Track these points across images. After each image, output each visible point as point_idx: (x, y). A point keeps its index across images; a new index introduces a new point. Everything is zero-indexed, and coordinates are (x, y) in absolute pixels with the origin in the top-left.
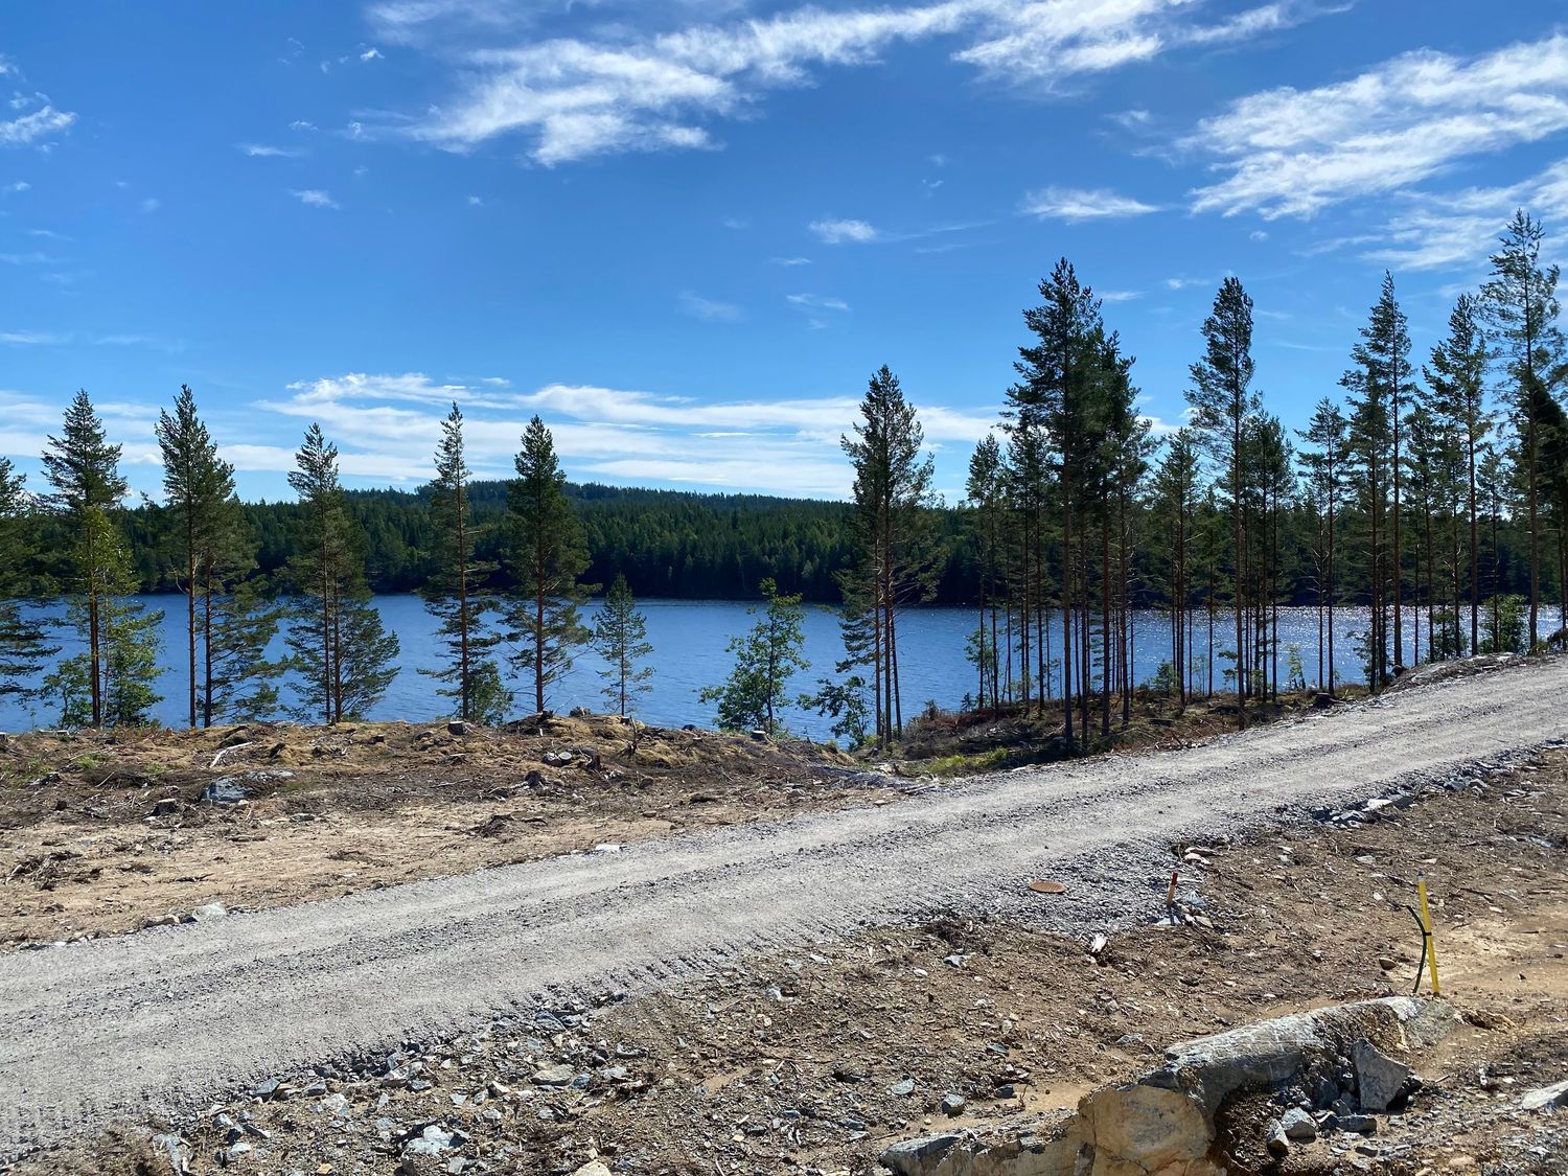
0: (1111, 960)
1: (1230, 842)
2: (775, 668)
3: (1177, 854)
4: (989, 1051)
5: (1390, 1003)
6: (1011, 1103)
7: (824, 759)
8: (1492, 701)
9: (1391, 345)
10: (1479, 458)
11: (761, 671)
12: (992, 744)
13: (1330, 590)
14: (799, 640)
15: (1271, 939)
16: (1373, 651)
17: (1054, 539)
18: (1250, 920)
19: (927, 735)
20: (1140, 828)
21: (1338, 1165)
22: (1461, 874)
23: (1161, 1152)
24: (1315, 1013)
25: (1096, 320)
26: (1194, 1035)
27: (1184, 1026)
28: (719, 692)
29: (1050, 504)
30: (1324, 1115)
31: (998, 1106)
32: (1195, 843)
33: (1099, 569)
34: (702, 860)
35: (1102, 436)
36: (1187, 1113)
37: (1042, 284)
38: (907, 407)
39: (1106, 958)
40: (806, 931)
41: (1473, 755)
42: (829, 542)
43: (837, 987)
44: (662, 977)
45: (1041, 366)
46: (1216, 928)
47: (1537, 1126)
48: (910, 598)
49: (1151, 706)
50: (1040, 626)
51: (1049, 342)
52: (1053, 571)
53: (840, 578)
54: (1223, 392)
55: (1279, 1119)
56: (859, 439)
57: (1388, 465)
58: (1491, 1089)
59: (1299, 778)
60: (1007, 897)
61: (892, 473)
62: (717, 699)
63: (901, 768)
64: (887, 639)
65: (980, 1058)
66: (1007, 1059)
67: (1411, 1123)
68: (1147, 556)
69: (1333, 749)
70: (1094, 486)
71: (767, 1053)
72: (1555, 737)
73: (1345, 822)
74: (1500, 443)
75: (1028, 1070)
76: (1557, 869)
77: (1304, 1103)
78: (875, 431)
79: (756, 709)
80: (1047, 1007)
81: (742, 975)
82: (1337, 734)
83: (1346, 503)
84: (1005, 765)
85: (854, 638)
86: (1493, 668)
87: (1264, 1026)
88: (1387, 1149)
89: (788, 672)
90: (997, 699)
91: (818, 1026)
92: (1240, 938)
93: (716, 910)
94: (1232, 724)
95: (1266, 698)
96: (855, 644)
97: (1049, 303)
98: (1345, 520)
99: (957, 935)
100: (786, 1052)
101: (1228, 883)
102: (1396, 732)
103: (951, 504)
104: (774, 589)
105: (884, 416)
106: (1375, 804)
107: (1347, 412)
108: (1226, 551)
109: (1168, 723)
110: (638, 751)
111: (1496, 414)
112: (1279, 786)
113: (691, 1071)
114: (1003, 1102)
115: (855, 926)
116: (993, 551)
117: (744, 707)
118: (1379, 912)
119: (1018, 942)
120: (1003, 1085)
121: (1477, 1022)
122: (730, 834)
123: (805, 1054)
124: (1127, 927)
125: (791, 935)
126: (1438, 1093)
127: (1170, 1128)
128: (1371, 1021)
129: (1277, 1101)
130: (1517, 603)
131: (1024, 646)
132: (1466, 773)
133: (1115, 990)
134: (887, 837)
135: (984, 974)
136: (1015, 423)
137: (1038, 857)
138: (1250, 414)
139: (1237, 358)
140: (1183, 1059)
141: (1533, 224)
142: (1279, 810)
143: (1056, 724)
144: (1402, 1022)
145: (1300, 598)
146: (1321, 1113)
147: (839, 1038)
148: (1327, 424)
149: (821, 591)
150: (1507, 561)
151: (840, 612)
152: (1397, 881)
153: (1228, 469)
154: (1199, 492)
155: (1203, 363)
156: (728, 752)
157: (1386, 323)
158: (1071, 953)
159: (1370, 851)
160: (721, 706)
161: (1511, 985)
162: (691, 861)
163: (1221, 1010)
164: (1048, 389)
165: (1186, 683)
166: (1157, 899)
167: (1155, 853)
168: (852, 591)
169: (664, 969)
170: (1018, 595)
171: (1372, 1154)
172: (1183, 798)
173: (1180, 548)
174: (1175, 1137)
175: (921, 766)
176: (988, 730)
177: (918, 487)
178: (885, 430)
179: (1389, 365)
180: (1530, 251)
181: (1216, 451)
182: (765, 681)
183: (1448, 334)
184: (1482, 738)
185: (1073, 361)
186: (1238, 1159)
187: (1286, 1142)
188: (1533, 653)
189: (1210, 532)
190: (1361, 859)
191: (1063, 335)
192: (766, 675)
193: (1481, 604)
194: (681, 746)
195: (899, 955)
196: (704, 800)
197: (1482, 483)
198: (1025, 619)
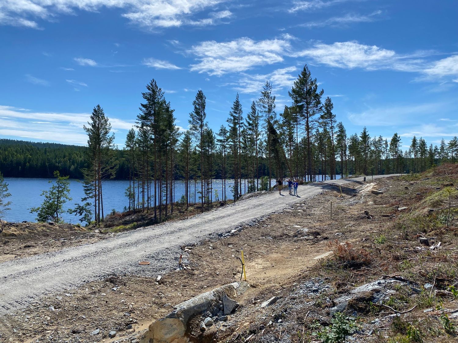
0: (162, 283)
1: (197, 245)
2: (59, 200)
3: (182, 250)
4: (125, 315)
5: (233, 285)
6: (131, 330)
7: (75, 230)
8: (260, 203)
9: (238, 112)
10: (258, 142)
11: (54, 201)
12: (133, 221)
13: (225, 175)
14: (68, 191)
15: (206, 271)
16: (235, 191)
17: (152, 160)
18: (201, 266)
19: (112, 220)
20: (173, 243)
21: (218, 331)
22: (252, 248)
23: (172, 336)
24: (214, 290)
25: (163, 98)
26: (185, 300)
27: (182, 299)
28: (38, 209)
29: (151, 150)
30: (215, 318)
31: (127, 332)
32: (187, 246)
33: (165, 169)
34: (26, 267)
35: (166, 130)
36: (179, 324)
37: (147, 86)
38: (106, 118)
39: (161, 282)
40: (64, 287)
41: (256, 217)
42: (80, 159)
43: (74, 303)
44: (8, 309)
45: (147, 109)
46: (192, 269)
47: (264, 312)
48: (106, 177)
49: (179, 208)
50: (148, 185)
51: (149, 103)
52: (152, 169)
53: (83, 171)
54: (198, 121)
55: (203, 321)
56: (90, 127)
57: (238, 143)
58: (255, 304)
59: (215, 225)
60: (132, 268)
61: (101, 138)
62: (37, 212)
63: (102, 231)
64: (99, 190)
65: (122, 318)
66: (130, 317)
67: (236, 316)
68: (179, 165)
69: (224, 217)
70: (164, 145)
71: (48, 329)
72: (274, 211)
73: (226, 236)
74: (263, 139)
75: (136, 319)
76: (273, 244)
77: (210, 315)
78: (95, 125)
79: (52, 214)
80: (143, 299)
81: (39, 304)
82: (225, 213)
83: (228, 152)
84: (135, 228)
85: (88, 190)
86: (261, 194)
87: (200, 296)
88: (230, 324)
89: (64, 202)
90: (134, 208)
91: (67, 317)
92: (198, 272)
93: (31, 283)
94: (201, 211)
95: (209, 204)
96: (88, 192)
97: (149, 91)
98: (228, 157)
99: (116, 281)
100: (55, 327)
101: (196, 256)
102: (239, 212)
103: (121, 148)
104: (59, 174)
105: (98, 120)
106: (233, 231)
107: (228, 129)
108: (199, 164)
109: (184, 212)
110: (4, 231)
111: (262, 131)
112: (210, 228)
113: (18, 340)
114: (128, 331)
115: (82, 283)
116: (134, 163)
117: (47, 214)
118: (233, 260)
119: (135, 281)
120: (128, 325)
121: (253, 286)
122: (38, 257)
123: (62, 327)
124: (167, 272)
125: (59, 288)
126: (243, 307)
127: (174, 329)
128: (228, 290)
129: (203, 316)
130: (267, 178)
131: (143, 192)
132: (254, 222)
133: (163, 291)
134: (94, 253)
135: (124, 292)
136: (140, 125)
137: (142, 255)
138: (205, 128)
139: (202, 112)
140: (178, 309)
141: (270, 85)
142: (210, 235)
143: (152, 214)
144: (235, 289)
145: (217, 177)
146: (214, 317)
147: (74, 320)
148: (223, 132)
149: (76, 176)
150: (265, 168)
151: (83, 182)
152: (238, 251)
153: (199, 142)
154: (192, 148)
155: (193, 113)
156: (40, 229)
157: (237, 107)
158: (151, 282)
159: (231, 244)
160: (39, 214)
161: (263, 275)
162: (22, 268)
163: (192, 292)
164: (149, 116)
165: (189, 201)
166: (176, 263)
167: (176, 250)
168: (87, 175)
169: (9, 306)
170: (141, 176)
171: (226, 326)
172: (185, 233)
173: (187, 163)
174: (176, 331)
175: (109, 230)
176: (131, 217)
177: (109, 143)
178: (98, 125)
179: (238, 117)
180: (269, 91)
181: (196, 137)
182: (55, 205)
183: (251, 111)
184: (258, 212)
185: (157, 109)
186: (193, 335)
187: (205, 327)
188: (270, 191)
189: (195, 159)
190: (229, 246)
191: (153, 101)
192: (56, 203)
193: (259, 178)
194: (21, 228)
195: (96, 290)
196: (29, 246)
197: (259, 148)
198: (144, 183)
